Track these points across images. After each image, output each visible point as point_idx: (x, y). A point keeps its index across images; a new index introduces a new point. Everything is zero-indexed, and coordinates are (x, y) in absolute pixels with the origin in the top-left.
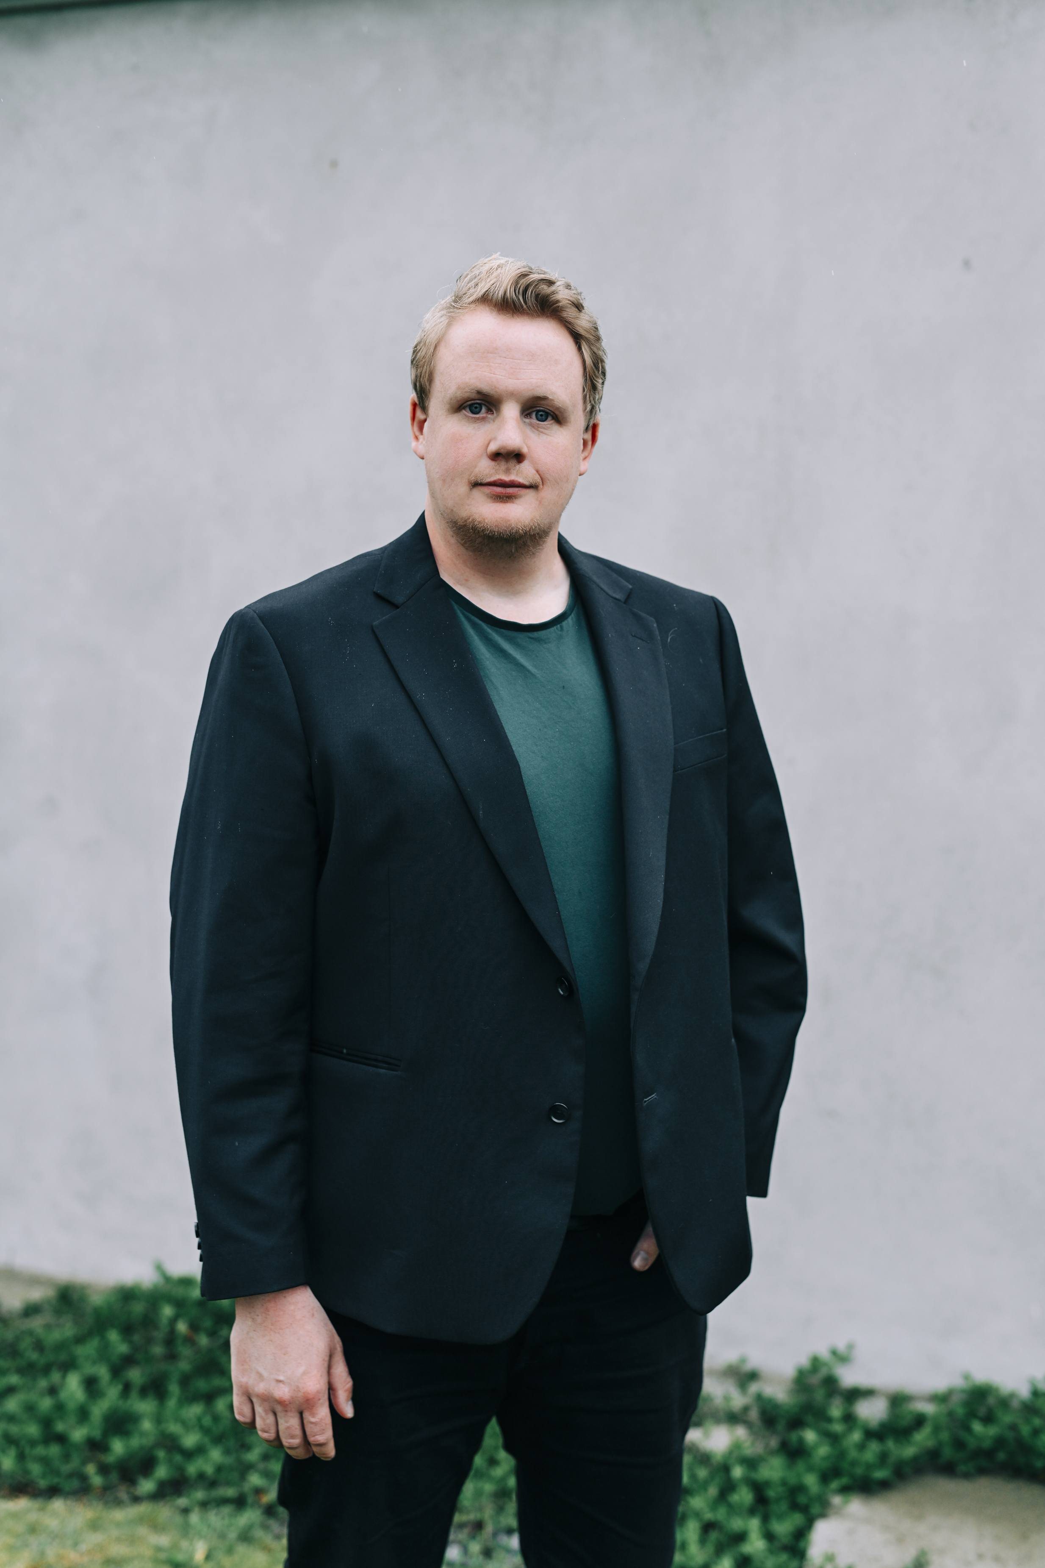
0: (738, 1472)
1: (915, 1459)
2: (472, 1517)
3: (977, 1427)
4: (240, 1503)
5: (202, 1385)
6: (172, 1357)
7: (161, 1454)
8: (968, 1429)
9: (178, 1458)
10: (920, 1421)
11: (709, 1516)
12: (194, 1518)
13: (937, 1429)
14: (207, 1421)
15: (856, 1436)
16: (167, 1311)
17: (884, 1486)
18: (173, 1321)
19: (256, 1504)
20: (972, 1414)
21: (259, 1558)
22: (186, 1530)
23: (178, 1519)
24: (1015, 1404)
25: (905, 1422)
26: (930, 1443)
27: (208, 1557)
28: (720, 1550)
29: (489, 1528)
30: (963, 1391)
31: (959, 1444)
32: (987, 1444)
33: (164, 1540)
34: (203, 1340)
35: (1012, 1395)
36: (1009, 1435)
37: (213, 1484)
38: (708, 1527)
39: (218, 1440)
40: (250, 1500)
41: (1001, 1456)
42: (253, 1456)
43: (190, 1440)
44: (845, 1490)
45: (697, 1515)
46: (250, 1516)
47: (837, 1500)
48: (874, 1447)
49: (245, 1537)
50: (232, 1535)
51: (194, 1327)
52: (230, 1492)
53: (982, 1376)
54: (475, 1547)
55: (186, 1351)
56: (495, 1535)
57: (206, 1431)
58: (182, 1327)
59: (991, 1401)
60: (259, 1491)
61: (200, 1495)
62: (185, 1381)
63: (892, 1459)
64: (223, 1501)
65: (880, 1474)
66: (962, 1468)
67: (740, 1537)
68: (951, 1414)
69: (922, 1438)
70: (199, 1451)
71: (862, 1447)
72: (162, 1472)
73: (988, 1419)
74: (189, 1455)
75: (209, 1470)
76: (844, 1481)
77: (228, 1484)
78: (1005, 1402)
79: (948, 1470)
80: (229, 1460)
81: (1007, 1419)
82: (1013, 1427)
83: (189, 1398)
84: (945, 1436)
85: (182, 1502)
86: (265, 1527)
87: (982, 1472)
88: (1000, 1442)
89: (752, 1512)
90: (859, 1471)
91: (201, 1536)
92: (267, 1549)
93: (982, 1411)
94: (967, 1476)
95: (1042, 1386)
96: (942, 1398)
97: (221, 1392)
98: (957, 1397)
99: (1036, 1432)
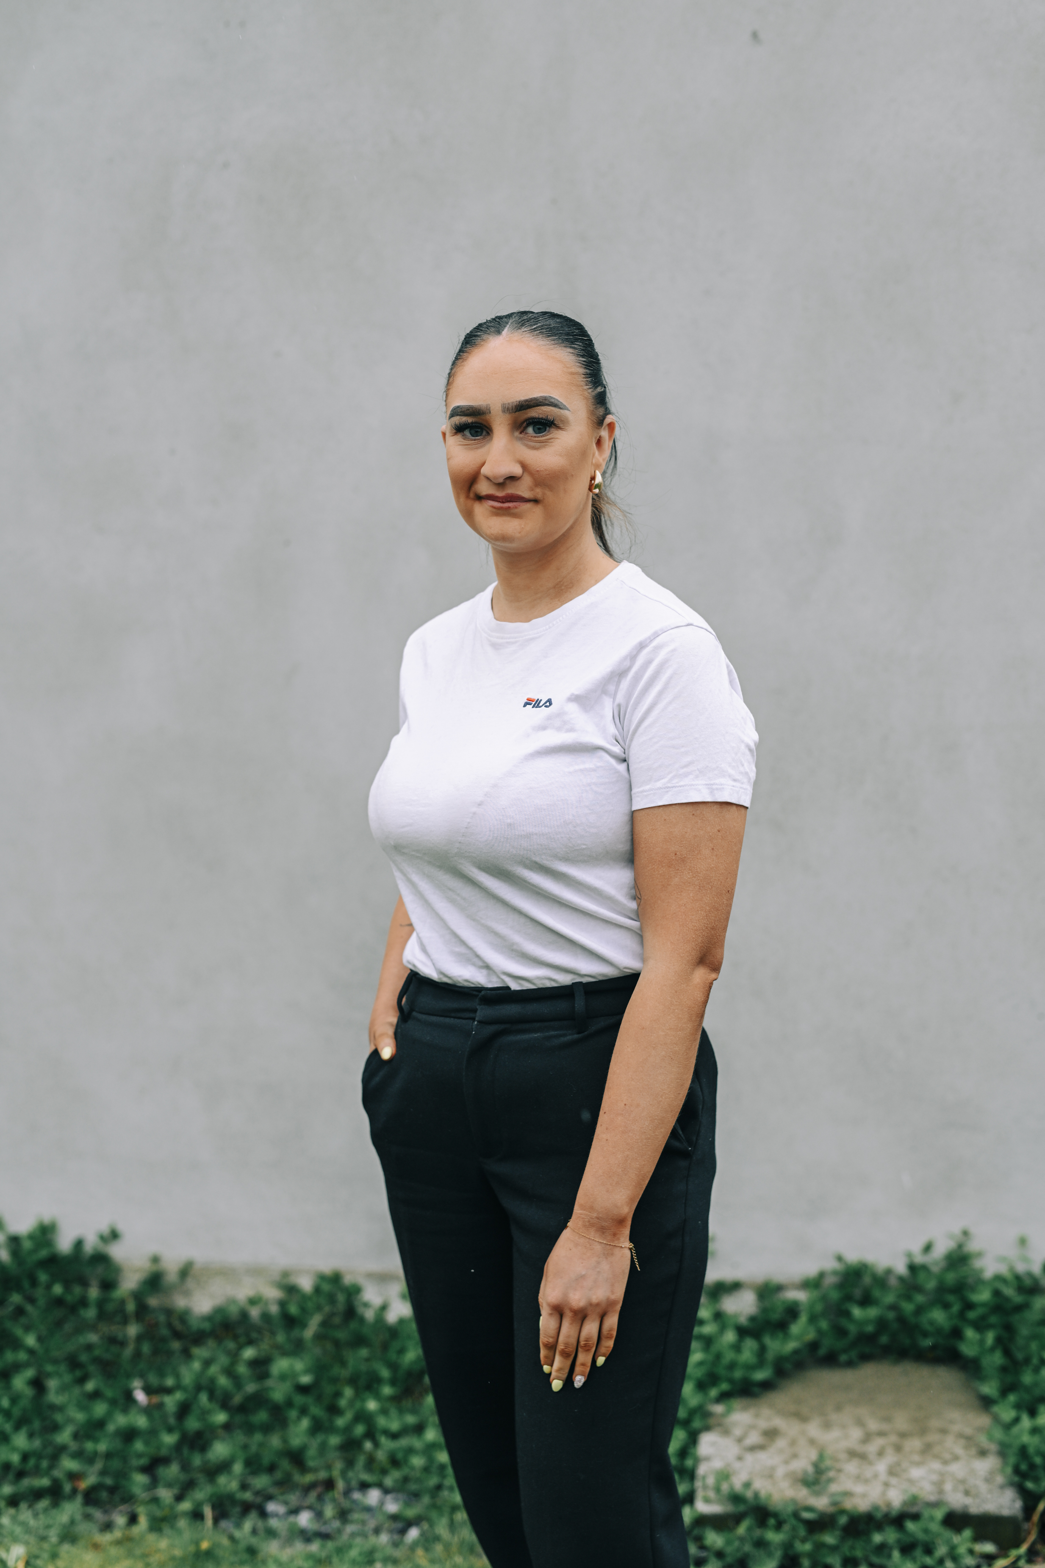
1: (796, 1352)
2: (322, 1475)
3: (857, 1312)
4: (55, 1493)
8: (847, 1314)
10: (792, 1311)
12: (6, 1519)
13: (813, 1319)
15: (730, 1336)
17: (767, 1386)
19: (73, 1493)
20: (848, 1298)
21: (90, 1558)
24: (893, 1282)
25: (776, 1316)
26: (811, 1336)
29: (340, 1485)
30: (835, 1273)
31: (840, 1332)
32: (870, 1329)
35: (889, 1272)
36: (891, 1315)
37: (21, 1475)
39: (21, 1423)
40: (67, 1488)
41: (884, 1339)
42: (64, 1437)
44: (724, 1397)
46: (70, 1510)
47: (719, 1409)
48: (750, 1345)
49: (69, 1536)
50: (53, 1535)
52: (43, 1482)
53: (853, 1257)
54: (329, 1511)
56: (347, 1493)
59: (867, 1280)
60: (73, 1476)
61: (7, 1489)
63: (770, 1356)
64: (37, 1495)
65: (760, 1375)
66: (843, 1358)
68: (824, 1298)
69: (800, 1328)
71: (737, 1348)
73: (866, 1301)
75: (15, 1458)
76: (725, 1386)
77: (37, 1472)
78: (881, 1280)
79: (830, 1360)
80: (37, 1443)
81: (889, 1299)
82: (893, 1307)
84: (824, 1325)
86: (88, 1517)
87: (865, 1358)
88: (882, 1324)
90: (738, 1374)
91: (16, 1540)
92: (96, 1546)
93: (857, 1293)
94: (850, 1364)
95: (919, 1259)
96: (812, 1284)
97: (17, 1367)
98: (830, 1280)
99: (920, 1310)
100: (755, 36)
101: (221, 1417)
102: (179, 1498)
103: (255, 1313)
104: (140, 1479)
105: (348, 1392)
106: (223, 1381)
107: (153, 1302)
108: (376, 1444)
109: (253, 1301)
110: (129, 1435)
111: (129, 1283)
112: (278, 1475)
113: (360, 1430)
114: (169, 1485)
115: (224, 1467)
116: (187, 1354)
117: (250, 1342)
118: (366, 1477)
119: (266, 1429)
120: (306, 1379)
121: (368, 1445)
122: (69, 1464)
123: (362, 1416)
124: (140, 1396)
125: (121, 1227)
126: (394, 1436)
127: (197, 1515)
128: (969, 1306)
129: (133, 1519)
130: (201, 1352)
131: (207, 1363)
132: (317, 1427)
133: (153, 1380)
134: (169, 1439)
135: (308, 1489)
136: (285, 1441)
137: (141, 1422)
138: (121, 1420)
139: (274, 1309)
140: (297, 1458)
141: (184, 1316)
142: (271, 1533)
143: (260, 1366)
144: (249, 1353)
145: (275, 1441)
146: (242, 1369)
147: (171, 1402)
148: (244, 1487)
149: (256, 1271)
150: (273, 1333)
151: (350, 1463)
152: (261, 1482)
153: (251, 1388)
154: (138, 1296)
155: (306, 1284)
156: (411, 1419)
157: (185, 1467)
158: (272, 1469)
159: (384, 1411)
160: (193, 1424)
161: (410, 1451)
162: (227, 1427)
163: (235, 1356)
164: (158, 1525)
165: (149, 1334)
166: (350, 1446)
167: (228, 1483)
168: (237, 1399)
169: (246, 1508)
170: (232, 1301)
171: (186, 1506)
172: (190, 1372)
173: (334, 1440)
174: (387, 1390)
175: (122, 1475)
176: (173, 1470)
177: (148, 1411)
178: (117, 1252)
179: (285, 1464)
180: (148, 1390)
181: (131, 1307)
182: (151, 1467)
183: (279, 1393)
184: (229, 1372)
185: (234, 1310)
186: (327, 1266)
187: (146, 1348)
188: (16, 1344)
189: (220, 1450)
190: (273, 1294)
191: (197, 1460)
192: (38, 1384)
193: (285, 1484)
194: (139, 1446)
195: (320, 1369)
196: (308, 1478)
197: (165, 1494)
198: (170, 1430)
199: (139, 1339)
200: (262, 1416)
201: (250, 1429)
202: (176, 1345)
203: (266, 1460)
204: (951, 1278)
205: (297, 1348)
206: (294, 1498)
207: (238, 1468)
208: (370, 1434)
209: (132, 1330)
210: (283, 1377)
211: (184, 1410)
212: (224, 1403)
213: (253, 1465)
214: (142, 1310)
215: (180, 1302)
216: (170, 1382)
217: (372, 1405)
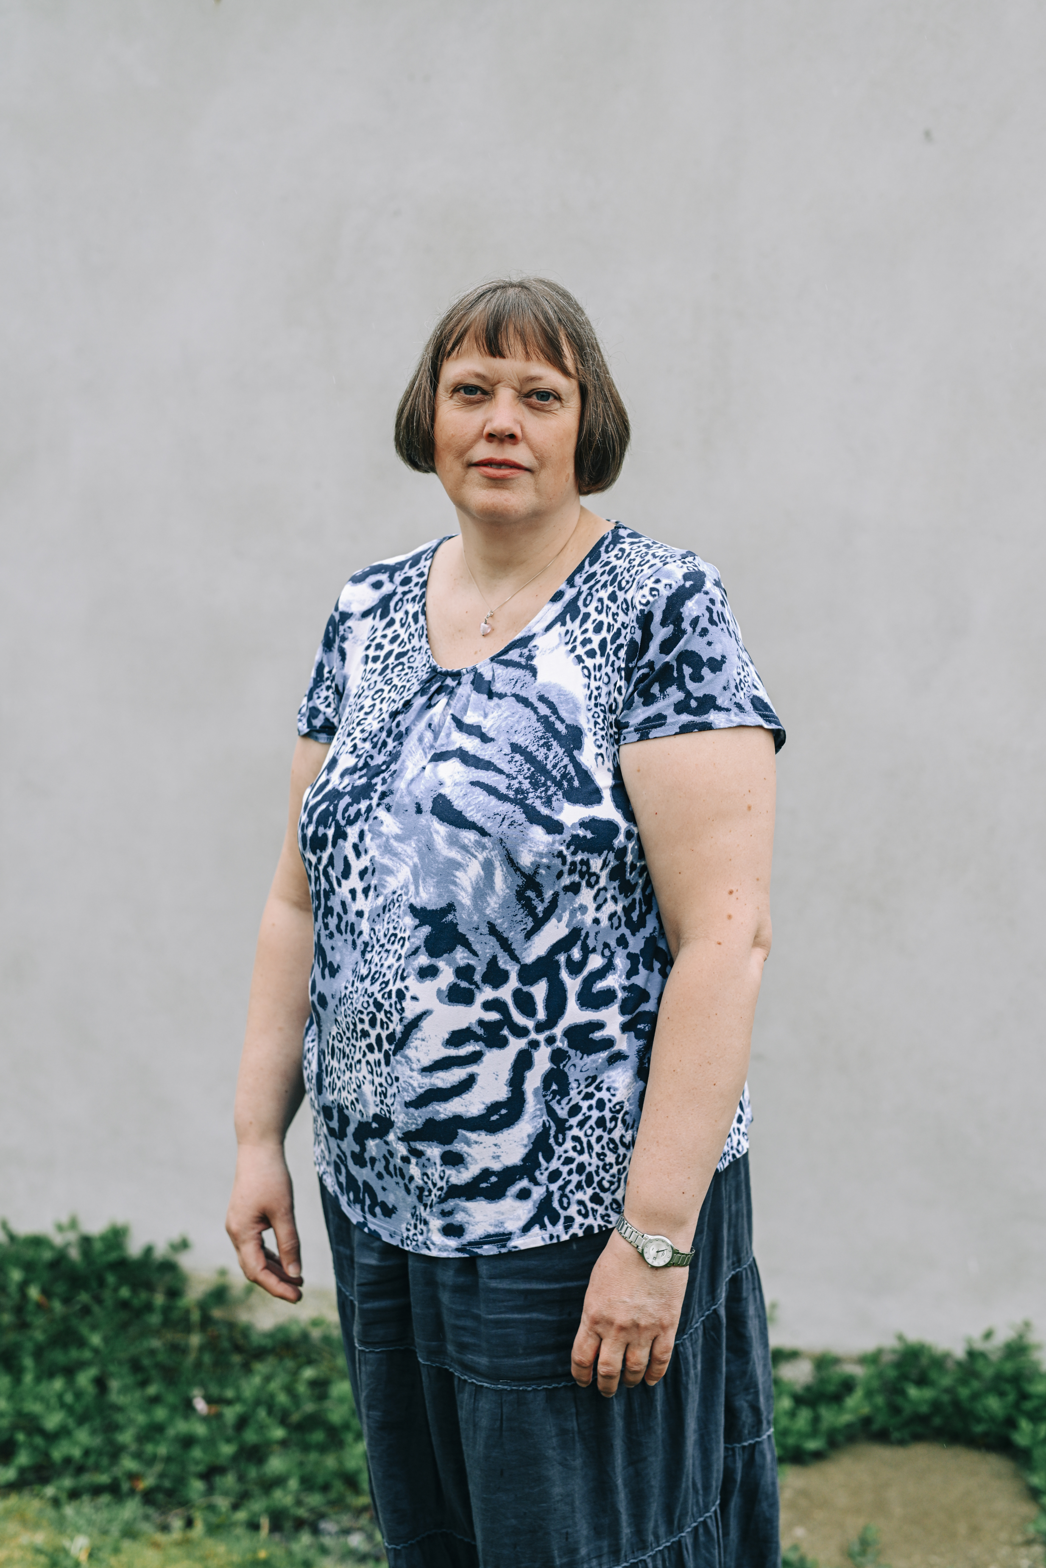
1: (849, 1426)
3: (913, 1392)
4: (114, 1490)
5: (58, 1357)
6: (23, 1325)
7: (21, 1437)
8: (903, 1393)
9: (39, 1441)
10: (848, 1385)
12: (69, 1510)
13: (869, 1394)
14: (69, 1398)
15: (786, 1403)
16: (16, 1275)
17: (818, 1456)
18: (23, 1286)
19: (132, 1492)
20: (904, 1377)
21: (151, 1556)
22: (61, 1525)
23: (50, 1513)
24: (950, 1365)
25: (831, 1388)
26: (866, 1410)
27: (92, 1555)
30: (894, 1351)
31: (895, 1410)
32: (924, 1409)
33: (40, 1538)
34: (57, 1306)
35: (947, 1356)
36: (946, 1398)
37: (80, 1470)
39: (82, 1419)
40: (125, 1486)
41: (937, 1421)
42: (126, 1437)
43: (53, 1421)
46: (131, 1509)
48: (804, 1416)
49: (130, 1533)
50: (115, 1530)
51: (46, 1292)
52: (104, 1479)
53: (914, 1336)
55: (39, 1321)
57: (70, 1410)
58: (34, 1293)
59: (924, 1361)
60: (133, 1477)
61: (67, 1482)
62: (38, 1353)
63: (825, 1425)
64: (96, 1491)
65: (812, 1445)
66: (896, 1435)
68: (880, 1375)
69: (855, 1402)
70: (63, 1432)
71: (792, 1414)
72: (23, 1458)
73: (922, 1381)
74: (52, 1437)
75: (77, 1453)
77: (97, 1468)
78: (939, 1362)
79: (882, 1437)
80: (96, 1441)
81: (946, 1381)
82: (949, 1391)
83: (47, 1373)
84: (880, 1400)
85: (50, 1491)
86: (147, 1518)
87: (917, 1438)
88: (936, 1406)
90: (792, 1441)
91: (78, 1530)
92: (156, 1545)
93: (914, 1373)
94: (902, 1443)
95: (979, 1345)
96: (872, 1359)
97: (82, 1365)
98: (887, 1358)
99: (975, 1396)
100: (928, 134)
101: (279, 1433)
102: (235, 1507)
103: (316, 1334)
104: (197, 1486)
106: (282, 1398)
107: (217, 1313)
109: (316, 1323)
110: (188, 1442)
111: (194, 1293)
112: (333, 1495)
114: (226, 1493)
115: (279, 1481)
116: (247, 1368)
117: (310, 1362)
119: (323, 1449)
122: (129, 1464)
124: (200, 1405)
125: (192, 1238)
127: (253, 1526)
128: (1024, 1396)
129: (189, 1523)
130: (261, 1368)
131: (268, 1379)
133: (214, 1390)
134: (227, 1450)
135: (360, 1511)
136: (341, 1462)
137: (200, 1430)
138: (181, 1426)
140: (350, 1480)
141: (246, 1331)
142: (324, 1551)
143: (320, 1387)
144: (309, 1373)
145: (330, 1462)
146: (302, 1389)
147: (230, 1414)
148: (299, 1503)
149: (321, 1294)
150: (333, 1356)
152: (315, 1500)
153: (309, 1407)
154: (203, 1306)
157: (241, 1478)
158: (325, 1488)
160: (250, 1436)
162: (284, 1443)
163: (295, 1374)
164: (214, 1530)
165: (211, 1345)
167: (283, 1498)
168: (295, 1417)
169: (299, 1524)
170: (294, 1320)
171: (241, 1515)
172: (250, 1386)
175: (181, 1481)
176: (229, 1480)
177: (206, 1419)
178: (186, 1261)
179: (338, 1486)
180: (209, 1400)
181: (195, 1316)
182: (210, 1474)
183: (336, 1415)
184: (289, 1389)
185: (295, 1330)
187: (207, 1358)
188: (82, 1343)
189: (276, 1464)
191: (253, 1473)
192: (101, 1383)
193: (339, 1504)
194: (197, 1453)
196: (360, 1501)
197: (222, 1503)
198: (228, 1441)
199: (202, 1349)
200: (318, 1436)
201: (306, 1448)
202: (236, 1359)
203: (320, 1480)
204: (1009, 1368)
206: (346, 1520)
207: (293, 1484)
209: (195, 1340)
210: (343, 1399)
211: (242, 1423)
212: (283, 1421)
213: (308, 1483)
214: (206, 1321)
215: (243, 1317)
216: (229, 1393)
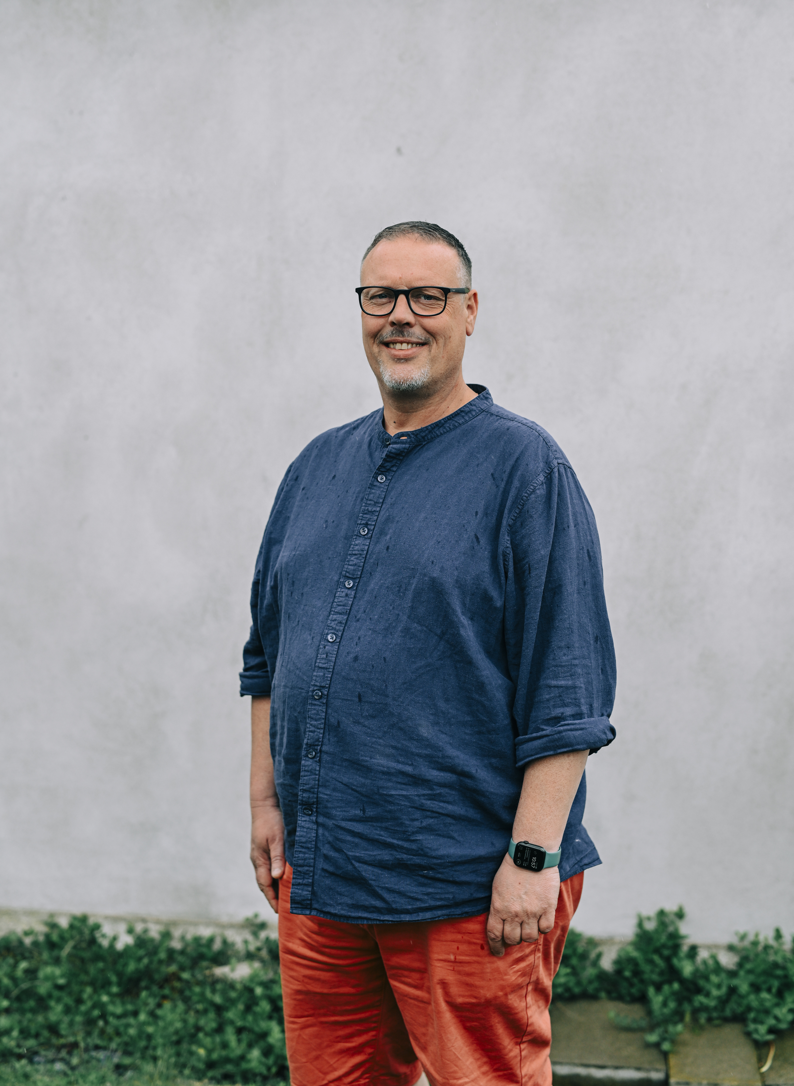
0: (259, 991)
2: (71, 1039)
11: (239, 1023)
28: (250, 1046)
29: (82, 1046)
38: (239, 1031)
45: (232, 1022)
54: (75, 1061)
56: (87, 1051)
67: (264, 1035)
89: (270, 1018)
100: (399, 150)
103: (28, 941)
105: (89, 990)
106: (6, 981)
108: (106, 1022)
109: (27, 934)
112: (42, 1040)
113: (96, 1013)
117: (24, 958)
118: (99, 1042)
119: (34, 1011)
120: (61, 981)
121: (101, 1023)
123: (98, 1005)
126: (119, 1017)
132: (67, 1010)
135: (59, 1048)
136: (46, 1019)
139: (41, 939)
140: (53, 1029)
143: (31, 973)
144: (23, 965)
145: (40, 1019)
146: (19, 975)
148: (19, 1046)
149: (31, 913)
150: (40, 954)
151: (89, 1034)
152: (31, 1043)
153: (24, 986)
155: (64, 923)
156: (130, 1007)
158: (37, 1036)
159: (112, 1002)
161: (128, 1026)
162: (8, 1010)
163: (15, 966)
166: (90, 1023)
168: (15, 993)
169: (20, 1057)
170: (14, 932)
173: (79, 1019)
174: (115, 989)
179: (46, 1033)
183: (43, 989)
184: (11, 976)
185: (13, 938)
186: (78, 911)
190: (41, 929)
193: (47, 1045)
195: (72, 976)
196: (62, 1041)
200: (31, 1004)
201: (22, 1012)
203: (33, 1031)
205: (57, 961)
206: (50, 1054)
207: (15, 1033)
208: (103, 1016)
210: (47, 978)
212: (7, 995)
213: (25, 1033)
217: (105, 998)
